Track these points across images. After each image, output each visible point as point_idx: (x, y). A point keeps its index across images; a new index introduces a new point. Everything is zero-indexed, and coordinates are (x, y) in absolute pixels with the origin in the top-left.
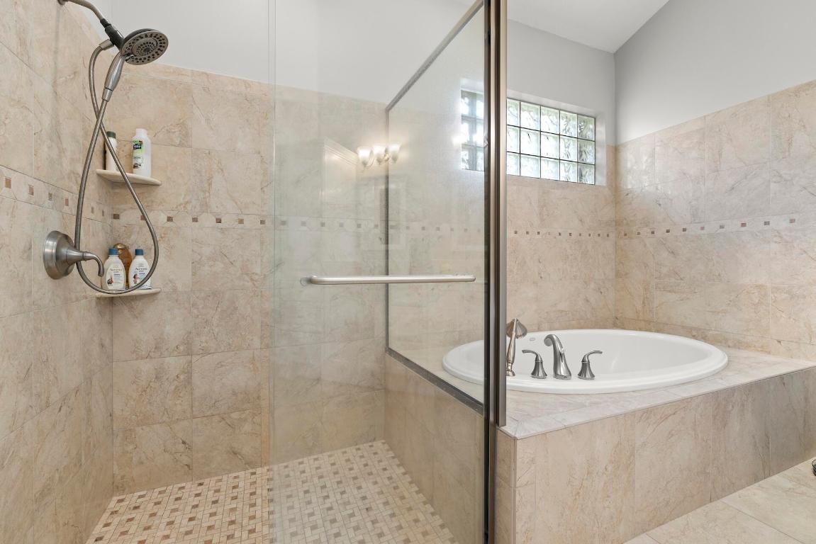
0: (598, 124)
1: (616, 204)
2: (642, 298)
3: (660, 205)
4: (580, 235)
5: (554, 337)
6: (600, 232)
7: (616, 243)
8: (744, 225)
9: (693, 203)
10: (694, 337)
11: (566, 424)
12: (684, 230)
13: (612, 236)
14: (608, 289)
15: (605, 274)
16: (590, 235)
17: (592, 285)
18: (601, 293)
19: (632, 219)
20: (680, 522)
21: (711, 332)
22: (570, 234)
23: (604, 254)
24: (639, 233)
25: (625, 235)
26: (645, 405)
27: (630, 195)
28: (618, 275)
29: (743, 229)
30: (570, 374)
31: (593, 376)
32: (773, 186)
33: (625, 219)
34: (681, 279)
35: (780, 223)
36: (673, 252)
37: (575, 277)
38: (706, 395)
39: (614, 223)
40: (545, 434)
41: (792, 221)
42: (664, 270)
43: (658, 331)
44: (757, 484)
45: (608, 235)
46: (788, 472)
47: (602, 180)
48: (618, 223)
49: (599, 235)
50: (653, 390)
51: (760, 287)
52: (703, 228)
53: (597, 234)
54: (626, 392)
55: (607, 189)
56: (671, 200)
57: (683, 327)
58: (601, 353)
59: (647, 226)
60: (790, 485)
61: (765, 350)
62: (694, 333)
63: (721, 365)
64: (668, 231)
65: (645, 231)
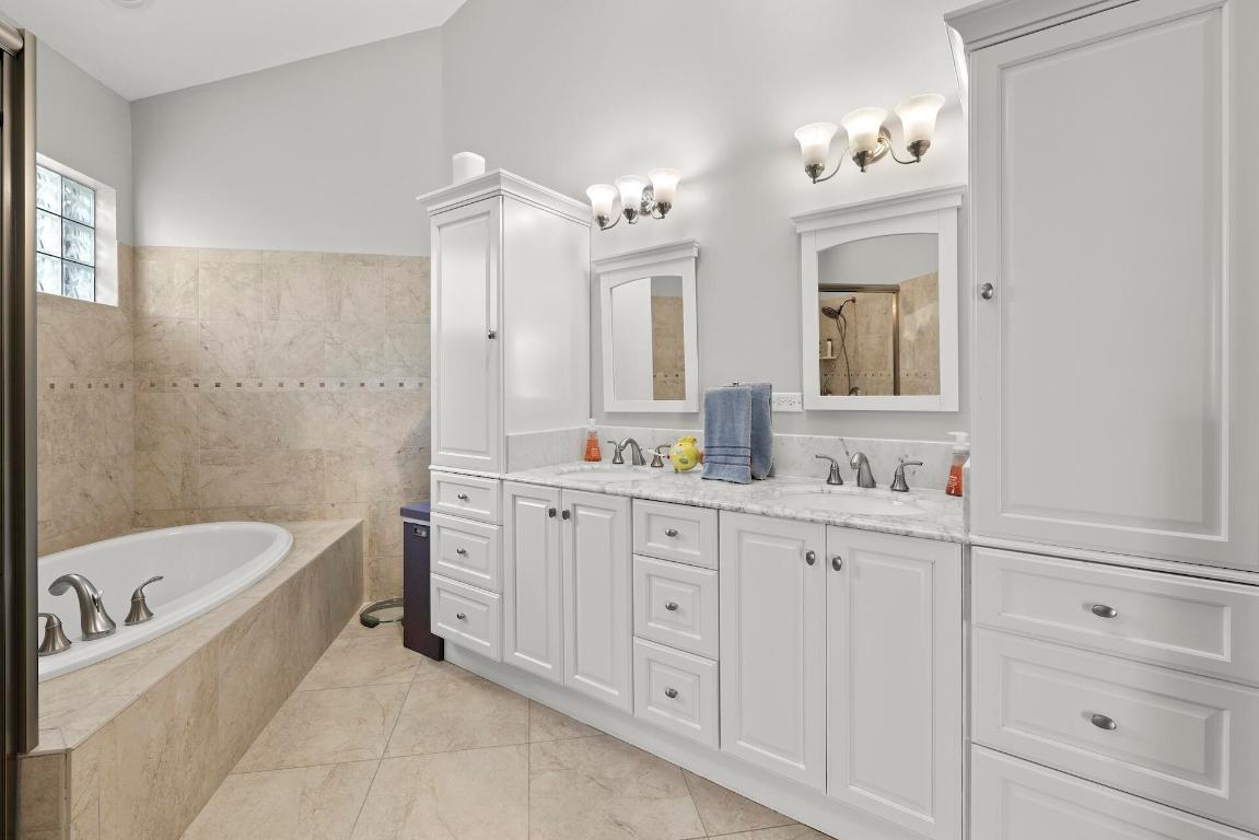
0: (100, 202)
1: (135, 337)
2: (181, 478)
3: (206, 348)
4: (72, 386)
5: (76, 577)
6: (107, 380)
7: (135, 397)
8: (302, 385)
9: (250, 352)
10: (252, 519)
11: (139, 692)
12: (239, 385)
13: (129, 386)
14: (122, 470)
15: (117, 447)
16: (90, 386)
17: (95, 468)
18: (111, 477)
19: (163, 362)
20: (262, 737)
21: (271, 508)
22: (52, 386)
23: (114, 417)
24: (175, 385)
25: (152, 385)
26: (227, 624)
27: (160, 328)
28: (139, 445)
29: (302, 389)
30: (114, 625)
31: (150, 615)
32: (327, 347)
33: (152, 362)
34: (236, 448)
35: (333, 386)
36: (224, 414)
37: (63, 460)
38: (283, 585)
39: (131, 366)
40: (112, 721)
41: (342, 385)
42: (213, 437)
43: (206, 520)
44: (322, 658)
45: (122, 386)
46: (344, 632)
47: (109, 296)
48: (138, 366)
49: (106, 386)
50: (228, 602)
51: (318, 451)
52: (260, 385)
53: (102, 384)
54: (198, 618)
55: (120, 312)
56: (222, 345)
57: (238, 508)
58: (161, 578)
59: (187, 375)
60: (346, 643)
61: (322, 517)
62: (252, 513)
63: (288, 547)
64: (217, 385)
65: (184, 383)
